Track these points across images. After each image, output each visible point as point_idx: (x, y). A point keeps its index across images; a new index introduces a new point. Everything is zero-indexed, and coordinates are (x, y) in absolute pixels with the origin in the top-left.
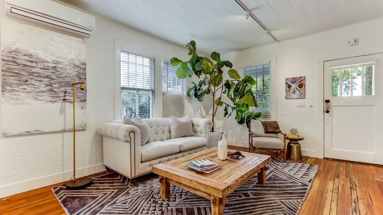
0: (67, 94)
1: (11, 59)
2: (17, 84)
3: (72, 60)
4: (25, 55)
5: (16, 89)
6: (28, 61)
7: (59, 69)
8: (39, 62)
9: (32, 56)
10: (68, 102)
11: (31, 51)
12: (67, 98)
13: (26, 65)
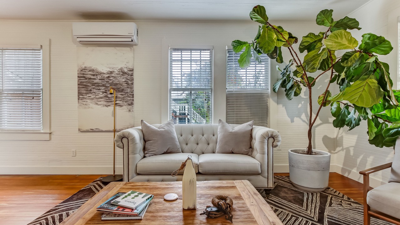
0: (117, 99)
1: (82, 75)
2: (85, 93)
3: (121, 69)
4: (90, 71)
5: (85, 97)
6: (92, 75)
7: (111, 78)
8: (98, 75)
9: (94, 70)
10: (118, 106)
11: (94, 67)
12: (117, 102)
13: (90, 79)
